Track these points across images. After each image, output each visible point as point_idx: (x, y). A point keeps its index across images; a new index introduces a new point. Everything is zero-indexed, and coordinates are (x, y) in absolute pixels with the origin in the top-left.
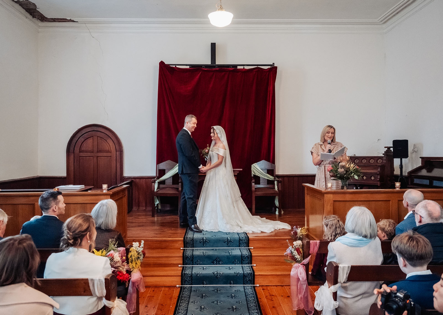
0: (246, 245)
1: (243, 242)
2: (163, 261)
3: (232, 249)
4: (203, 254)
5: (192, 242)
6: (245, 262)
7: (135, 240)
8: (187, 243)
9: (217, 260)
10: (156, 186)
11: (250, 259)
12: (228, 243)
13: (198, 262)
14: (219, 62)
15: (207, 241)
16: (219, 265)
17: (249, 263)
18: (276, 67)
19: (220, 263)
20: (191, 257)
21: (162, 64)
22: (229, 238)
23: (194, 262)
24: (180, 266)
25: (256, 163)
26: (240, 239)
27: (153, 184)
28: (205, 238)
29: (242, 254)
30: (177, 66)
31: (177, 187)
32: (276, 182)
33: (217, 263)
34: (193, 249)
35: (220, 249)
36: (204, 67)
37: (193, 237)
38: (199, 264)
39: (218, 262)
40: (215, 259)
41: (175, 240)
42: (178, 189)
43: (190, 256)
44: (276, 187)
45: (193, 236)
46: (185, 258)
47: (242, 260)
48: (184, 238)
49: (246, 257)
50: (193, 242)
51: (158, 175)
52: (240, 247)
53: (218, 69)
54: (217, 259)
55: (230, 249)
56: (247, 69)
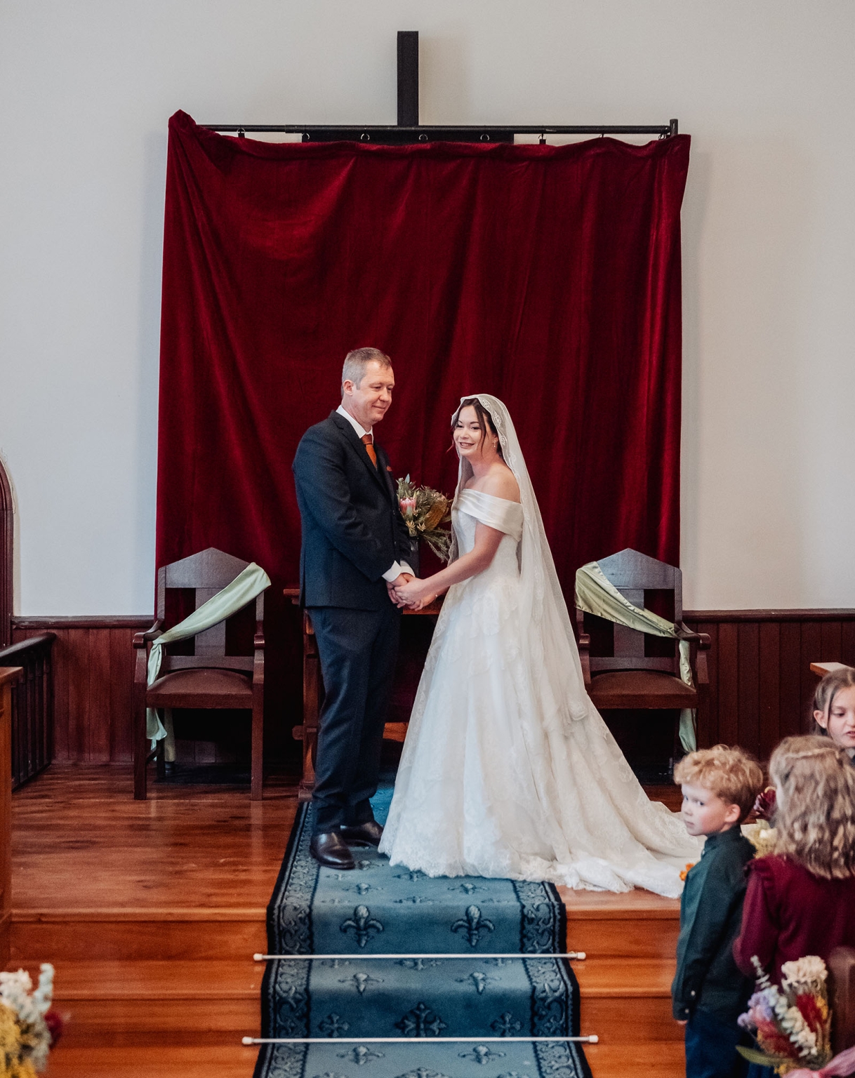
0: (553, 944)
1: (537, 930)
2: (173, 1018)
3: (487, 961)
4: (354, 989)
5: (304, 929)
6: (548, 1024)
7: (44, 919)
8: (283, 933)
9: (418, 1017)
10: (155, 662)
11: (570, 1012)
12: (471, 935)
13: (332, 1023)
14: (431, 115)
15: (373, 926)
16: (427, 1036)
17: (567, 1029)
18: (687, 139)
19: (435, 1027)
20: (297, 1001)
21: (180, 123)
22: (475, 912)
23: (315, 1023)
24: (247, 1040)
25: (596, 560)
26: (524, 916)
27: (141, 654)
28: (363, 912)
29: (534, 989)
30: (248, 135)
31: (246, 668)
32: (683, 648)
33: (418, 1027)
34: (311, 960)
35: (431, 960)
36: (365, 137)
37: (310, 907)
38: (336, 1033)
39: (422, 1026)
40: (412, 1012)
41: (226, 919)
42: (250, 674)
43: (294, 998)
44: (685, 668)
45: (308, 896)
46: (272, 1004)
47: (534, 1013)
48: (270, 909)
49: (555, 1005)
50: (310, 928)
51: (162, 615)
52: (523, 953)
53: (428, 146)
54: (418, 1008)
55: (481, 963)
56: (557, 146)
